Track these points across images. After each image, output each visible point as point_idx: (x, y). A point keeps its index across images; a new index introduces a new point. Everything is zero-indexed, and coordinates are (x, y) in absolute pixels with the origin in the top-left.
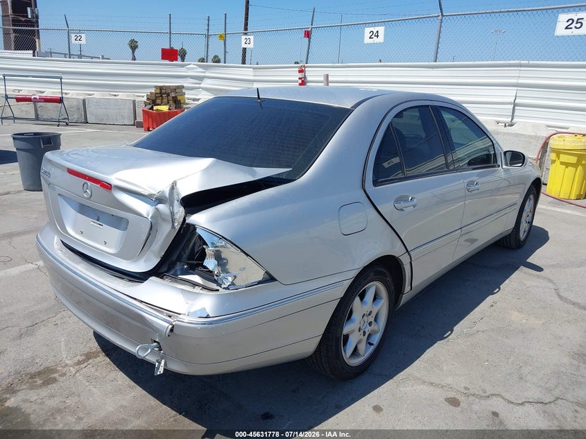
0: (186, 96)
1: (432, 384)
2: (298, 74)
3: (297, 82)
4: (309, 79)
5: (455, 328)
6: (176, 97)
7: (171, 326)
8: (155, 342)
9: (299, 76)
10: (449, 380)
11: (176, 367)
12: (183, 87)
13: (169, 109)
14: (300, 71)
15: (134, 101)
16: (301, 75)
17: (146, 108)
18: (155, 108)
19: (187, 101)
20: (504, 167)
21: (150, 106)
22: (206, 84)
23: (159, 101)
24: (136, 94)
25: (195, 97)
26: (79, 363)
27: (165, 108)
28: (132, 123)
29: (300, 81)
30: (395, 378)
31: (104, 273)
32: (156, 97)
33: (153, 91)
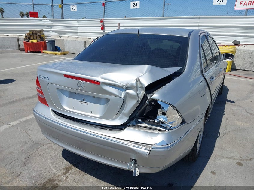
0: (45, 35)
1: (227, 157)
2: (100, 23)
3: (100, 26)
4: (105, 25)
5: (220, 131)
6: (41, 35)
7: (149, 152)
8: (133, 160)
9: (101, 24)
10: (232, 155)
11: (146, 171)
12: (43, 30)
13: (38, 41)
14: (101, 22)
15: (18, 38)
16: (102, 23)
17: (26, 41)
18: (30, 41)
19: (46, 37)
20: (223, 60)
21: (27, 40)
22: (54, 29)
23: (32, 38)
24: (18, 34)
25: (49, 35)
26: (64, 174)
27: (35, 41)
28: (18, 49)
29: (102, 26)
30: (211, 157)
31: (93, 128)
32: (30, 36)
33: (28, 32)
